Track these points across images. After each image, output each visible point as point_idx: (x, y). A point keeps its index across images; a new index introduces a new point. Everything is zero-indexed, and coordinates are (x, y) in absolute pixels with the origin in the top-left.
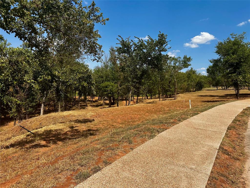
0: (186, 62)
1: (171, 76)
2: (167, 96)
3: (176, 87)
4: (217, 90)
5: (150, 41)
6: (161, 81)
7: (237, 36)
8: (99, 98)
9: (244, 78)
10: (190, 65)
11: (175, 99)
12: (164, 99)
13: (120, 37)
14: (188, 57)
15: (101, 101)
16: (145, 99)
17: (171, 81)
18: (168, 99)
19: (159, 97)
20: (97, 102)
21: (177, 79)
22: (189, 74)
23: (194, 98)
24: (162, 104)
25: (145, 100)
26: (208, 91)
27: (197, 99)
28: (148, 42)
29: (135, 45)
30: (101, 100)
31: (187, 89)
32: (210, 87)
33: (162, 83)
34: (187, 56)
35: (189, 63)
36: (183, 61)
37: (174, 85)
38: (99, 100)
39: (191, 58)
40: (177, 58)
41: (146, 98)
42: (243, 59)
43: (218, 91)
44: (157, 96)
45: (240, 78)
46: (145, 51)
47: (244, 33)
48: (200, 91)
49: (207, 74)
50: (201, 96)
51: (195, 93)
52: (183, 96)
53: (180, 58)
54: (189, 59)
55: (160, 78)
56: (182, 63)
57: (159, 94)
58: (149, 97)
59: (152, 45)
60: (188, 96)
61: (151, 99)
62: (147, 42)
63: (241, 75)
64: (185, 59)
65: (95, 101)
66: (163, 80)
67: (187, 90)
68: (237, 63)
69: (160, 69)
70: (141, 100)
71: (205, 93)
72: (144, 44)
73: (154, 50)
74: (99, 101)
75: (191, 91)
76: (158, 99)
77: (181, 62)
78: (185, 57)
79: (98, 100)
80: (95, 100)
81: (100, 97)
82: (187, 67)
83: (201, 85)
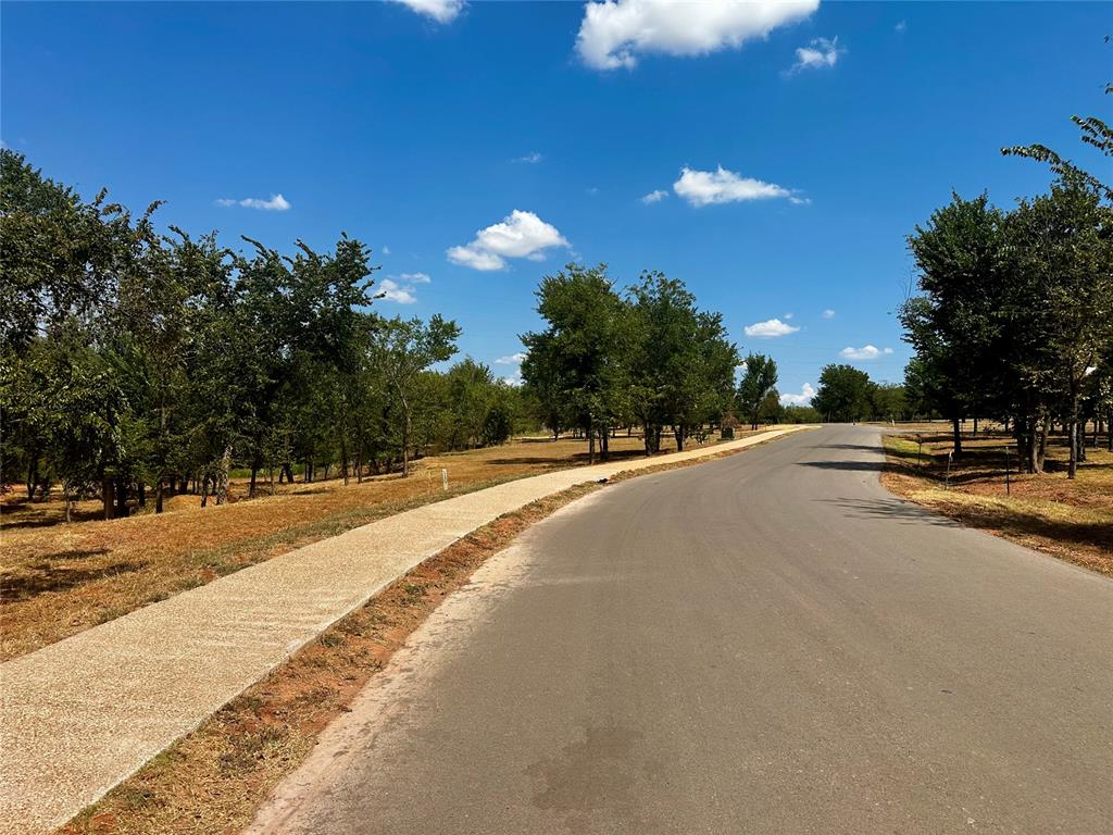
0: (441, 337)
1: (390, 388)
2: (377, 468)
3: (408, 431)
4: (556, 439)
5: (306, 257)
6: (352, 408)
7: (583, 272)
8: (31, 492)
9: (604, 401)
10: (455, 351)
11: (405, 476)
12: (363, 479)
13: (179, 232)
14: (446, 321)
15: (43, 505)
16: (281, 482)
17: (389, 408)
18: (378, 477)
19: (344, 475)
20: (24, 508)
21: (410, 400)
22: (457, 381)
23: (472, 469)
24: (355, 493)
25: (280, 487)
26: (526, 445)
27: (481, 471)
28: (301, 266)
29: (245, 268)
30: (46, 501)
31: (452, 439)
32: (538, 430)
33: (356, 416)
34: (442, 318)
35: (451, 343)
36: (429, 335)
37: (400, 422)
38: (35, 502)
39: (457, 326)
40: (409, 323)
41: (285, 479)
42: (601, 344)
43: (559, 443)
44: (334, 469)
45: (595, 400)
46: (286, 292)
47: (603, 266)
48: (499, 447)
49: (522, 380)
50: (499, 462)
51: (480, 453)
52: (436, 465)
53: (418, 322)
54: (451, 330)
55: (349, 396)
56: (429, 343)
57: (344, 460)
58: (295, 478)
59: (313, 275)
60: (455, 464)
61: (310, 481)
62: (297, 266)
63: (597, 391)
64: (438, 327)
65: (6, 504)
66: (359, 403)
67: (455, 444)
68: (585, 356)
69: (348, 366)
70: (264, 487)
71: (512, 451)
72: (284, 270)
73: (323, 295)
74: (33, 506)
75: (467, 447)
76: (342, 481)
77: (425, 340)
78: (437, 322)
79: (30, 499)
80: (9, 502)
81: (38, 487)
82: (446, 359)
83: (502, 421)
